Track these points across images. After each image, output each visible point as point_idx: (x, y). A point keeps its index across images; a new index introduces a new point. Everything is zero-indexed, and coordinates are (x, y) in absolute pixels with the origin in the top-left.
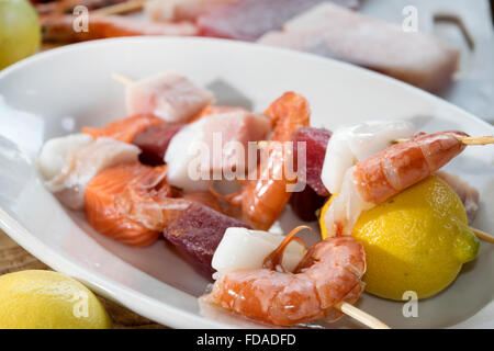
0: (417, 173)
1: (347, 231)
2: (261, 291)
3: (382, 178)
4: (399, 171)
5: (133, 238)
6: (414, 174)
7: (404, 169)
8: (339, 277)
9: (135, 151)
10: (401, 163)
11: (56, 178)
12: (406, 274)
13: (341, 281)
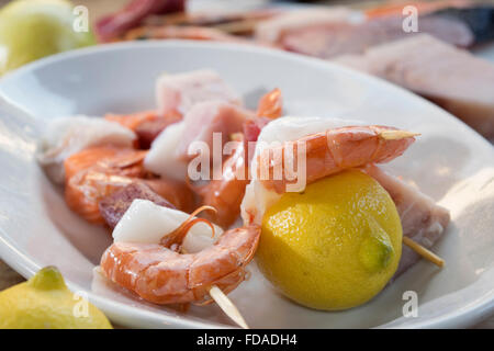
2: (136, 263)
8: (218, 260)
9: (132, 136)
11: (50, 152)
12: (305, 274)
13: (218, 264)
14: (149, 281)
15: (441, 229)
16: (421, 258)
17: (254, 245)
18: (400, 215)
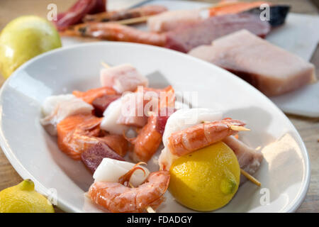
0: (200, 142)
1: (168, 169)
2: (109, 194)
3: (181, 143)
4: (190, 140)
5: (73, 155)
6: (199, 143)
7: (192, 140)
10: (191, 136)
11: (47, 118)
12: (194, 196)
13: (150, 195)
14: (116, 205)
15: (259, 164)
16: (248, 179)
17: (168, 184)
18: (238, 159)
